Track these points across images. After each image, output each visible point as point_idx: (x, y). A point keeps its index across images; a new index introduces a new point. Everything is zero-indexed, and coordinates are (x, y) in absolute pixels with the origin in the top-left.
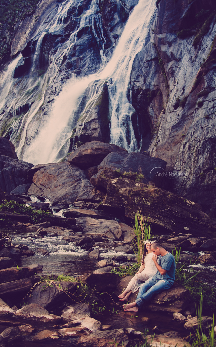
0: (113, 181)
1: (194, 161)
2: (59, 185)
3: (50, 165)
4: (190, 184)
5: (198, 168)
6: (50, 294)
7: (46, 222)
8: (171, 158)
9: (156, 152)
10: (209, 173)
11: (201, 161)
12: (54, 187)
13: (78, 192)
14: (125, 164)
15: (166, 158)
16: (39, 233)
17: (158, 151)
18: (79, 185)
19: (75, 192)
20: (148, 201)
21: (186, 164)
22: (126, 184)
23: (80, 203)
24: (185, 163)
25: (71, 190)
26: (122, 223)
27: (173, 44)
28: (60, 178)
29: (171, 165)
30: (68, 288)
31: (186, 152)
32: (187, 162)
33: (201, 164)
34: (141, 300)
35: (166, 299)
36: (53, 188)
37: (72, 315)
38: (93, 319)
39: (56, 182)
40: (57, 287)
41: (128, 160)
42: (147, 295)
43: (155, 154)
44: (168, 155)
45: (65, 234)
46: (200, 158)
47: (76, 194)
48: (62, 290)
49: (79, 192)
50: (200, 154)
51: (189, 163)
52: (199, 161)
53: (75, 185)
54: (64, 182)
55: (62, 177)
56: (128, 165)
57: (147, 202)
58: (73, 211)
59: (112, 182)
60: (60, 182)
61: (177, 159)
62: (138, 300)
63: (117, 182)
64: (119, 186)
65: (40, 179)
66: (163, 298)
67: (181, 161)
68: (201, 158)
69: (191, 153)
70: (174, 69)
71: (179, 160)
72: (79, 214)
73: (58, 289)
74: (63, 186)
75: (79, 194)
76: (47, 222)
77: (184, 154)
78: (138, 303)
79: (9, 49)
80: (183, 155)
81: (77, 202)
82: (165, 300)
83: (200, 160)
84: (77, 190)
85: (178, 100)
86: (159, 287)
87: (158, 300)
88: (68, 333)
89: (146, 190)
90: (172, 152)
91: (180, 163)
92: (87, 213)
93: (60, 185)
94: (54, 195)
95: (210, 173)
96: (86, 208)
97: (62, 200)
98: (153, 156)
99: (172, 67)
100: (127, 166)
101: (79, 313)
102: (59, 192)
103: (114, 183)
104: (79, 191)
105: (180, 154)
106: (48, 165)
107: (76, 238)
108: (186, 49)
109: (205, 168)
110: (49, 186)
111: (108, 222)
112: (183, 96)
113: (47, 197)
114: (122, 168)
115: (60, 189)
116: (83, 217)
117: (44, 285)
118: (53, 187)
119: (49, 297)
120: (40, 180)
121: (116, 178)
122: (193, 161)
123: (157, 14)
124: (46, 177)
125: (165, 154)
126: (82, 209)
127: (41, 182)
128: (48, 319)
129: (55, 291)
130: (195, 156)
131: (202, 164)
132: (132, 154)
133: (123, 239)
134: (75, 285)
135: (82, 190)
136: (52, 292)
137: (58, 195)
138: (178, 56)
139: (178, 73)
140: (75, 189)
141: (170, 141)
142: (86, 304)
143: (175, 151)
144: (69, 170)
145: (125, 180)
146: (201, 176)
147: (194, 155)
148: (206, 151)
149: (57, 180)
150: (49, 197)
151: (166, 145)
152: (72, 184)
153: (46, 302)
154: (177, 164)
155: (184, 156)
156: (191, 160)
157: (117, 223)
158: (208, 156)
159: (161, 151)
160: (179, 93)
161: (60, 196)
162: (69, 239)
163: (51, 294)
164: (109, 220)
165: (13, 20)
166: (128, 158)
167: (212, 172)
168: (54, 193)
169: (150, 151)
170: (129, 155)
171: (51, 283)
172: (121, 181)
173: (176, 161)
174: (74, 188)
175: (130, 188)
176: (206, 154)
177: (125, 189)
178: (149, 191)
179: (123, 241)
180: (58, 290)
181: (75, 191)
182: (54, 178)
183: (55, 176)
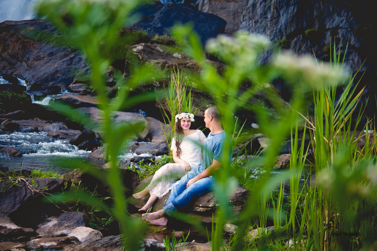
0: (136, 47)
1: (272, 20)
2: (42, 56)
3: (25, 22)
4: (264, 57)
5: (278, 31)
6: (16, 197)
7: (18, 111)
8: (234, 14)
9: (209, 4)
10: (295, 39)
11: (283, 20)
12: (34, 59)
13: (76, 69)
14: (157, 22)
15: (225, 15)
16: (4, 127)
17: (213, 3)
18: (78, 57)
19: (71, 68)
20: (194, 81)
21: (258, 24)
22: (159, 53)
23: (80, 87)
24: (256, 22)
25: (64, 65)
26: (150, 118)
28: (44, 44)
29: (234, 26)
30: (49, 187)
31: (258, 5)
32: (260, 21)
33: (283, 24)
34: (173, 206)
35: (213, 203)
36: (32, 61)
37: (54, 229)
38: (88, 228)
39: (37, 51)
40: (29, 187)
41: (162, 15)
42: (184, 197)
43: (207, 8)
44: (229, 10)
45: (52, 129)
46: (281, 15)
47: (73, 72)
48: (37, 191)
49: (78, 69)
50: (282, 7)
51: (264, 22)
52: (280, 20)
53: (72, 57)
54: (51, 51)
55: (48, 43)
56: (161, 24)
57: (191, 83)
58: (68, 99)
59: (135, 50)
60: (44, 52)
61: (244, 16)
62: (167, 206)
63: (142, 50)
64: (146, 56)
65: (8, 45)
66: (209, 201)
67: (250, 19)
68: (283, 15)
69: (267, 6)
71: (247, 18)
72: (78, 103)
73: (31, 190)
74: (49, 58)
75: (78, 72)
76: (20, 111)
77: (256, 7)
78: (168, 210)
80: (253, 10)
81: (74, 85)
82: (211, 206)
83: (281, 18)
84: (75, 65)
86: (202, 185)
87: (201, 205)
88: (42, 244)
89: (191, 64)
90: (236, 4)
91: (248, 24)
92: (91, 101)
93: (45, 56)
94: (34, 74)
95: (298, 40)
96: (90, 94)
97: (49, 82)
98: (205, 11)
100: (159, 25)
101: (67, 226)
102: (43, 68)
103: (137, 52)
104: (77, 67)
105: (249, 8)
106: (23, 22)
107: (71, 133)
109: (289, 31)
110: (25, 58)
111: (126, 115)
113: (21, 76)
114: (151, 29)
115: (46, 63)
116: (84, 108)
117: (5, 184)
118: (32, 59)
119: (15, 202)
120: (8, 48)
121: (141, 44)
122: (270, 19)
124: (20, 42)
125: (224, 9)
126: (82, 95)
127: (10, 51)
128: (10, 229)
129: (26, 192)
130: (274, 11)
131: (285, 24)
132: (168, 6)
133: (151, 139)
134: (60, 183)
135: (83, 65)
136: (20, 194)
137: (42, 74)
140: (71, 64)
142: (79, 213)
143: (240, 3)
144: (61, 32)
145: (155, 47)
146: (283, 44)
147: (272, 10)
148: (293, 3)
149: (40, 47)
150: (25, 77)
152: (66, 56)
153: (8, 209)
154: (243, 25)
155: (255, 11)
156: (266, 18)
157: (141, 116)
158: (295, 11)
159: (217, 4)
161: (46, 75)
162: (59, 135)
163: (18, 197)
164: (129, 113)
166: (161, 13)
167: (300, 37)
168: (34, 71)
169: (199, 3)
170: (164, 8)
171: (19, 181)
172: (150, 50)
173: (242, 20)
174: (69, 63)
175: (164, 60)
176: (291, 8)
177: (156, 61)
178: (195, 65)
179: (151, 142)
180: (31, 192)
181: (71, 66)
182: (33, 44)
183: (35, 41)
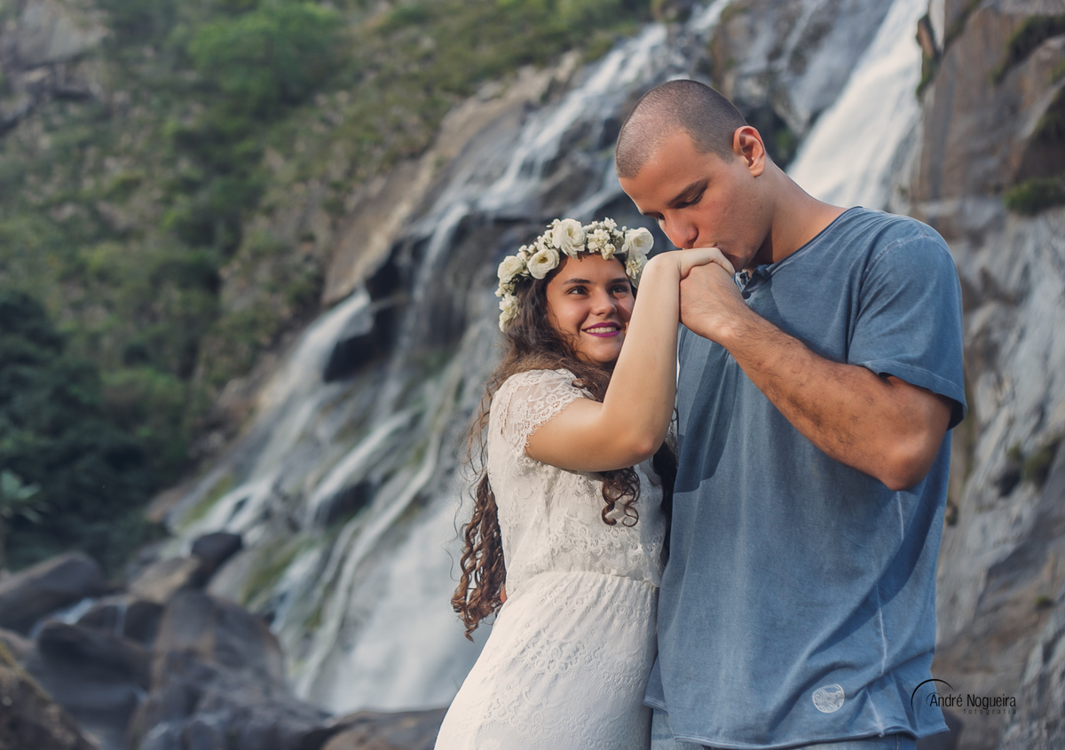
21: (1059, 733)
24: (1051, 727)
27: (990, 240)
29: (986, 737)
31: (1056, 677)
67: (1034, 716)
70: (996, 336)
71: (1023, 713)
77: (1049, 685)
79: (319, 281)
80: (1041, 693)
85: (1016, 455)
90: (991, 677)
91: (1027, 730)
99: (985, 331)
105: (1028, 686)
108: (1047, 254)
112: (1040, 439)
123: (920, 131)
138: (1012, 282)
139: (1014, 351)
141: (979, 629)
143: (1002, 672)
151: (962, 648)
154: (1014, 733)
155: (1046, 696)
160: (1021, 432)
165: (350, 174)
173: (1007, 720)
